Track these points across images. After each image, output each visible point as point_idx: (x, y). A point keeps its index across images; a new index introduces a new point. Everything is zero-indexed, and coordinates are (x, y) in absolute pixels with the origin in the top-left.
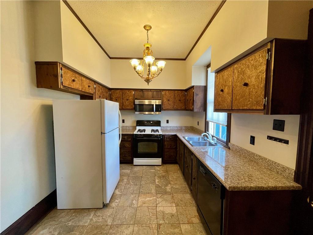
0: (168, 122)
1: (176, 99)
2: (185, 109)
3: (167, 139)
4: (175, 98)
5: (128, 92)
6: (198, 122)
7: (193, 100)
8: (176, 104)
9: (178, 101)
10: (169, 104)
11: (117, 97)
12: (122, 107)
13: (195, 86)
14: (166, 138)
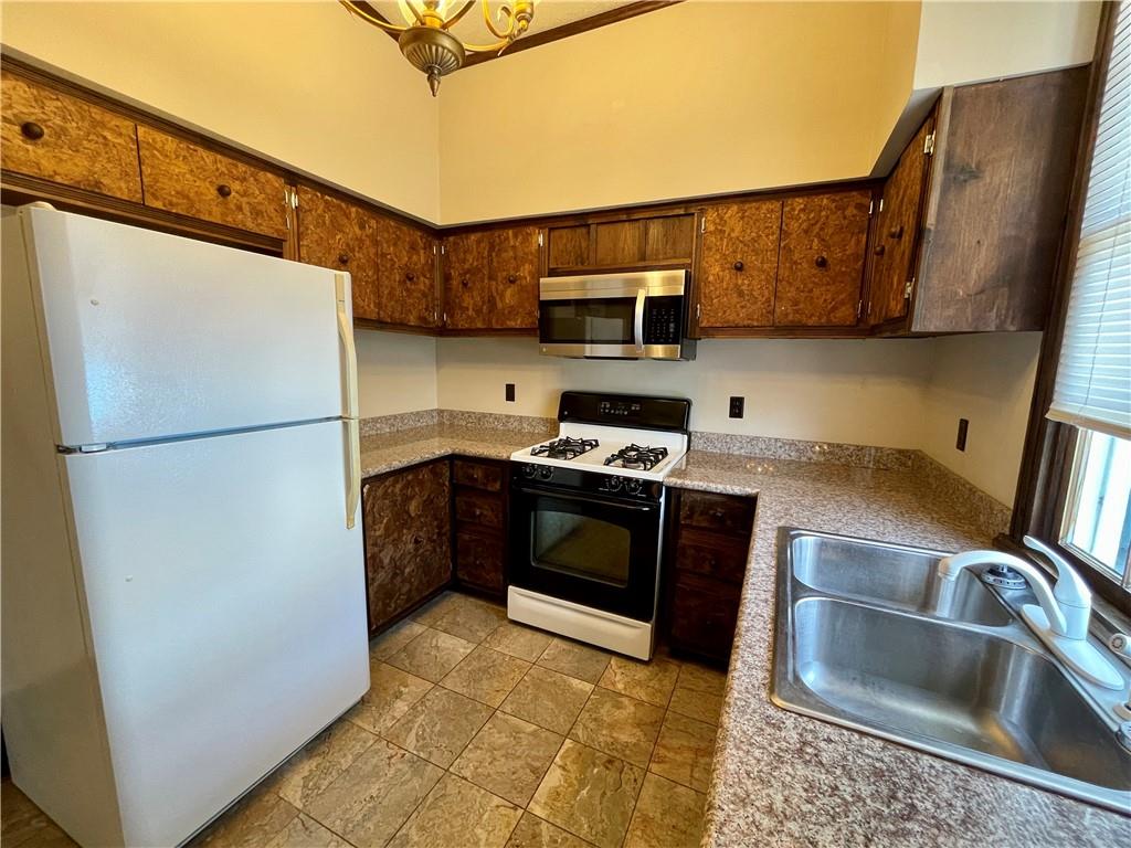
0: (737, 407)
1: (796, 256)
2: (859, 321)
3: (696, 516)
4: (788, 249)
5: (516, 236)
6: (964, 425)
7: (920, 231)
8: (792, 293)
9: (806, 269)
10: (741, 294)
11: (468, 271)
12: (490, 322)
13: (947, 96)
14: (692, 509)
